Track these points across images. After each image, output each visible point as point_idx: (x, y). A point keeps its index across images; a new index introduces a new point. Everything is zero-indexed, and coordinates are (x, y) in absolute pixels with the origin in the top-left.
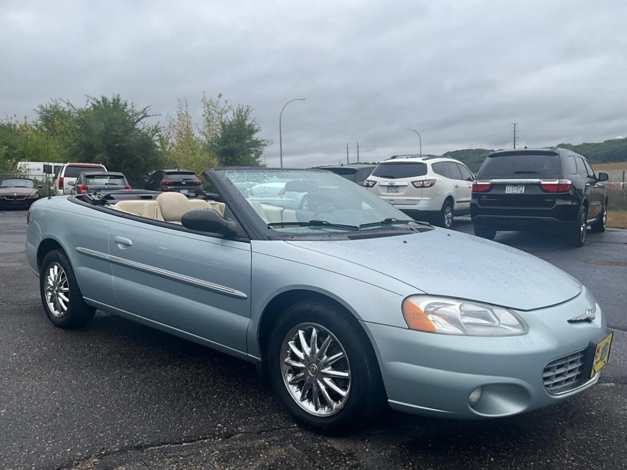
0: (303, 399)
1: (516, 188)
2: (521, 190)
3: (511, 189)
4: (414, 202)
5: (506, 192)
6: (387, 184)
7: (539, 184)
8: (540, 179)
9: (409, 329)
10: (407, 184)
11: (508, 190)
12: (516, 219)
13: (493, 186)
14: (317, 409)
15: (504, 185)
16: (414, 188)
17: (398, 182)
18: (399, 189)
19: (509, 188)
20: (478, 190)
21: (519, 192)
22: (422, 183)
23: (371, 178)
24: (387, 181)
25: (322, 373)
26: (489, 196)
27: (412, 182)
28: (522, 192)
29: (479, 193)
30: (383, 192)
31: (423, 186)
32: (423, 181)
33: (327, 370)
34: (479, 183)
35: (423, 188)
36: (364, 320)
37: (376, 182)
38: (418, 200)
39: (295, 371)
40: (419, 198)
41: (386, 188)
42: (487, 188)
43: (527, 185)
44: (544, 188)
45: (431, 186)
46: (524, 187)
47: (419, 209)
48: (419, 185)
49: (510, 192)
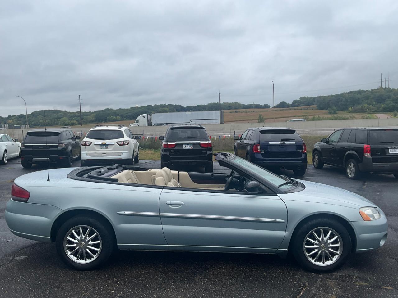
0: (316, 261)
1: (188, 146)
2: (191, 147)
4: (119, 154)
5: (184, 148)
6: (100, 143)
7: (199, 144)
8: (200, 141)
9: (364, 221)
10: (114, 144)
11: (185, 147)
12: (190, 162)
13: (176, 145)
14: (324, 263)
15: (182, 145)
16: (118, 145)
17: (107, 142)
18: (109, 147)
20: (169, 147)
21: (190, 148)
22: (123, 142)
23: (86, 139)
24: (100, 142)
25: (328, 247)
26: (175, 150)
27: (117, 142)
29: (169, 149)
30: (98, 148)
31: (123, 145)
32: (123, 141)
34: (169, 144)
36: (351, 221)
37: (92, 142)
38: (121, 153)
40: (122, 152)
41: (99, 146)
42: (174, 146)
43: (194, 144)
44: (202, 146)
45: (127, 144)
47: (123, 158)
48: (121, 144)
49: (186, 148)
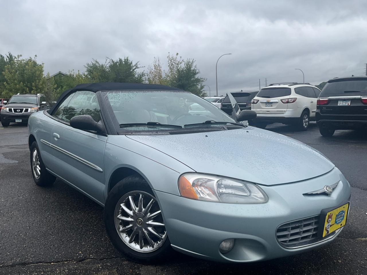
0: (131, 242)
1: (345, 102)
2: (349, 103)
3: (341, 103)
4: (282, 112)
5: (338, 105)
6: (265, 101)
7: (360, 99)
8: (361, 96)
9: (181, 196)
10: (278, 101)
11: (340, 103)
12: (345, 122)
13: (330, 101)
14: (141, 248)
15: (337, 100)
16: (282, 103)
17: (272, 100)
18: (273, 104)
19: (340, 102)
20: (321, 104)
21: (347, 105)
22: (287, 100)
23: (256, 98)
24: (265, 100)
25: (147, 224)
26: (327, 108)
27: (281, 100)
28: (348, 104)
29: (321, 106)
30: (263, 106)
31: (288, 102)
32: (288, 99)
33: (150, 222)
34: (321, 99)
35: (288, 104)
36: (155, 189)
37: (259, 100)
38: (285, 111)
39: (125, 223)
40: (285, 110)
41: (265, 104)
42: (326, 103)
43: (352, 100)
44: (364, 102)
45: (293, 102)
46: (350, 102)
47: (286, 117)
48: (285, 102)
49: (341, 105)
